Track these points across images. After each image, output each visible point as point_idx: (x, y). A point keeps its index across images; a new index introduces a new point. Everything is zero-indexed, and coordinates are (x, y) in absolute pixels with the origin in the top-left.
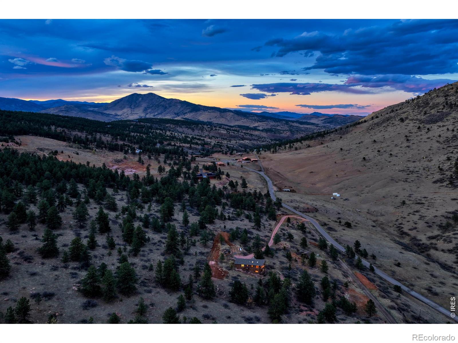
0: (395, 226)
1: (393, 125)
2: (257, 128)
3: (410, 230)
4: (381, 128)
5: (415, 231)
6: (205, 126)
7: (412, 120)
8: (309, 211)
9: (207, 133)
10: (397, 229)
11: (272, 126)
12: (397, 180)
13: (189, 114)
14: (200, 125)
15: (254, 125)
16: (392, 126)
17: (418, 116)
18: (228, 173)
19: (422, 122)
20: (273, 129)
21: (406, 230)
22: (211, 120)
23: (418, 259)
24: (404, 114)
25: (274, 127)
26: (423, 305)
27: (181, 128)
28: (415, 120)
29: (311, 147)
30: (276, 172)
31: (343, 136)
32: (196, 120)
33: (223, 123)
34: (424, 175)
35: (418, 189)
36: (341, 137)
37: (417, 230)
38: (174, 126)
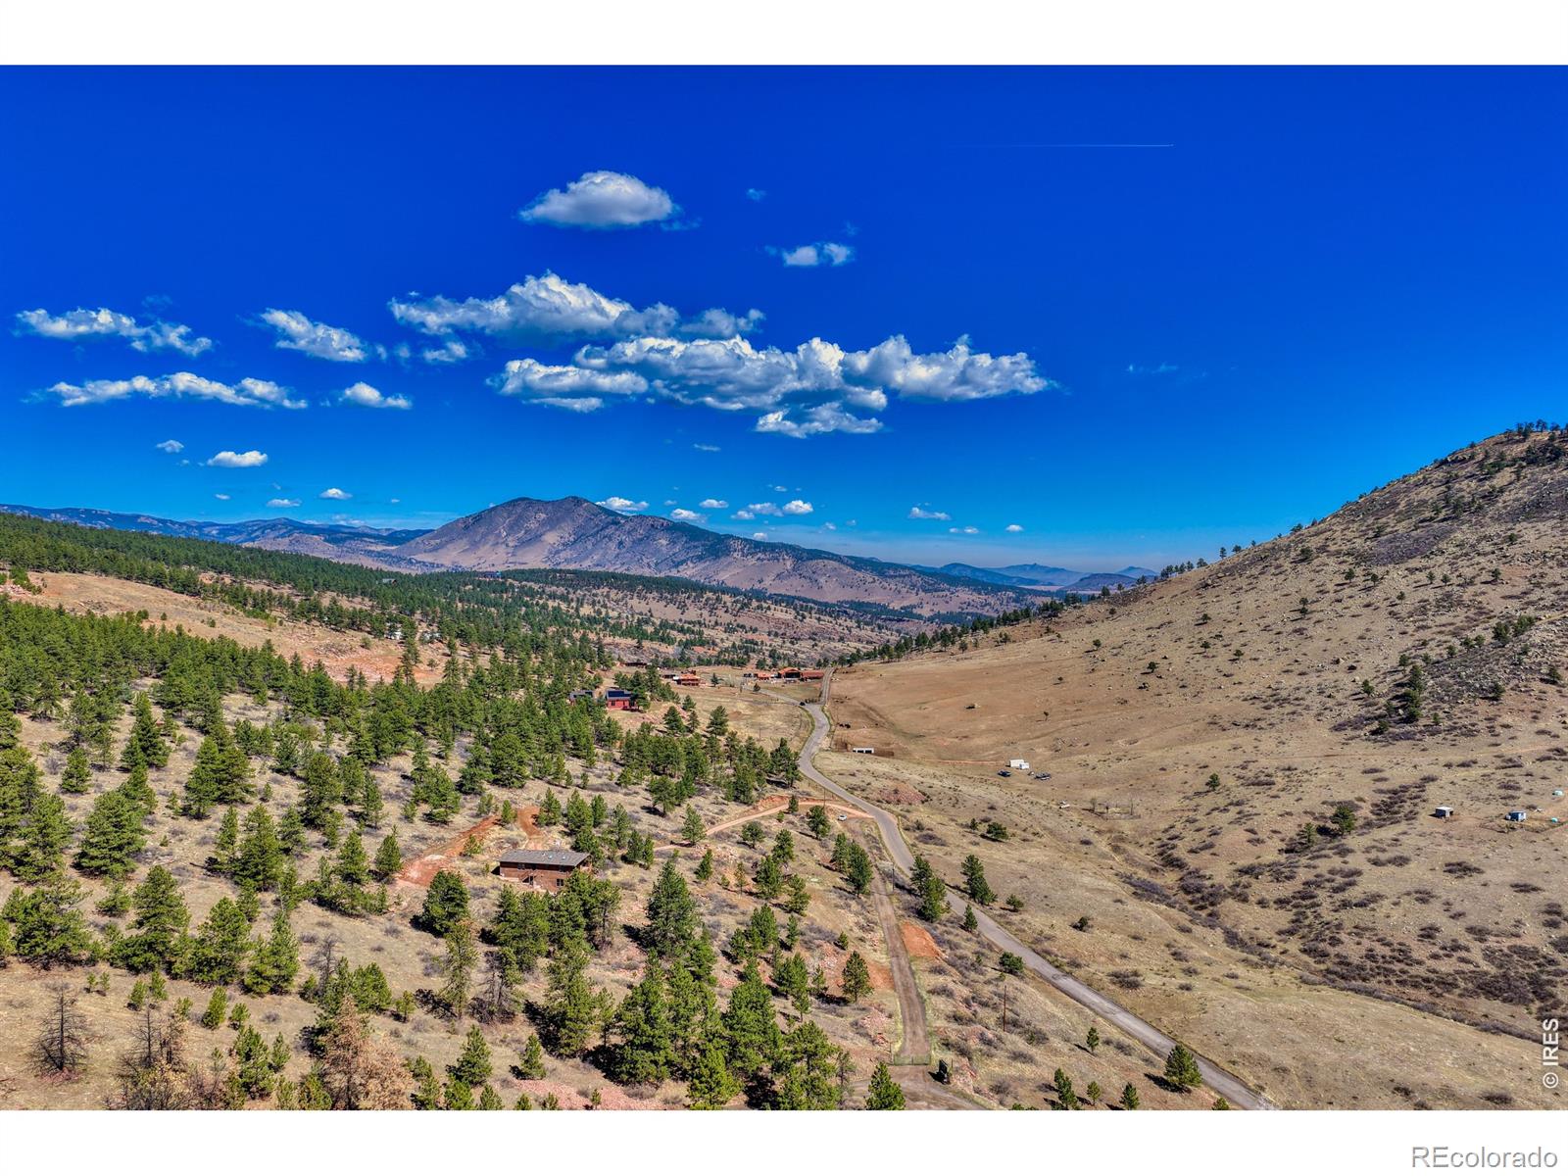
0: (1158, 843)
1: (1277, 572)
2: (915, 611)
3: (1192, 851)
4: (1242, 582)
5: (1206, 855)
6: (726, 598)
7: (1338, 553)
8: (899, 801)
9: (726, 618)
10: (1156, 851)
11: (965, 606)
12: (1227, 725)
13: (691, 565)
14: (710, 595)
15: (906, 603)
16: (1273, 574)
17: (1358, 541)
18: (688, 699)
19: (1362, 558)
20: (968, 614)
21: (1181, 852)
22: (762, 585)
23: (1168, 918)
24: (1317, 538)
25: (971, 610)
26: (1066, 1005)
27: (643, 603)
28: (1345, 554)
29: (1014, 642)
30: (865, 706)
31: (1120, 610)
32: (715, 583)
33: (803, 595)
34: (1316, 708)
35: (1281, 746)
36: (1112, 612)
37: (1212, 851)
38: (621, 595)
